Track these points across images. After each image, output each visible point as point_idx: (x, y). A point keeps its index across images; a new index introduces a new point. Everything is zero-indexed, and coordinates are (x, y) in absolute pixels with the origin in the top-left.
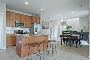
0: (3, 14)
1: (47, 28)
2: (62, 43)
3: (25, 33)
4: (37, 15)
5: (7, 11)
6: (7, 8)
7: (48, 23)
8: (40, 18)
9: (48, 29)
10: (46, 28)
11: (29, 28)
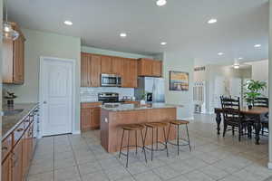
0: (74, 61)
1: (184, 87)
2: (219, 129)
3: (123, 102)
4: (154, 55)
5: (82, 53)
6: (82, 45)
7: (188, 74)
8: (161, 62)
9: (186, 90)
10: (179, 87)
11: (133, 89)
